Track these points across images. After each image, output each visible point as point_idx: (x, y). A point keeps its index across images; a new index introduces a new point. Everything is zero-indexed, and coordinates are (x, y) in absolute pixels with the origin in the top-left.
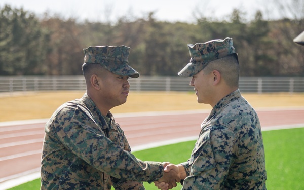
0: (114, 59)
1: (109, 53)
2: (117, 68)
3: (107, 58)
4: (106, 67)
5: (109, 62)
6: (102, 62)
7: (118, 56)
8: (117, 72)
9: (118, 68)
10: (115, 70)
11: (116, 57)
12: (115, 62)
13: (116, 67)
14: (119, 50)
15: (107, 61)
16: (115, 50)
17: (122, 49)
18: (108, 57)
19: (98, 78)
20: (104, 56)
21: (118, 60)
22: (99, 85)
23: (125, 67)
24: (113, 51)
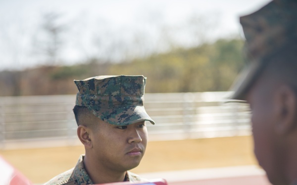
0: (107, 99)
1: (98, 90)
2: (113, 113)
3: (96, 97)
4: (94, 113)
5: (100, 103)
6: (89, 104)
7: (114, 93)
8: (111, 119)
9: (115, 113)
10: (108, 117)
11: (110, 95)
12: (110, 102)
13: (111, 111)
14: (115, 83)
15: (96, 103)
16: (108, 83)
17: (121, 81)
18: (98, 95)
19: (87, 130)
20: (93, 95)
21: (114, 99)
22: (90, 140)
23: (126, 110)
24: (104, 86)
